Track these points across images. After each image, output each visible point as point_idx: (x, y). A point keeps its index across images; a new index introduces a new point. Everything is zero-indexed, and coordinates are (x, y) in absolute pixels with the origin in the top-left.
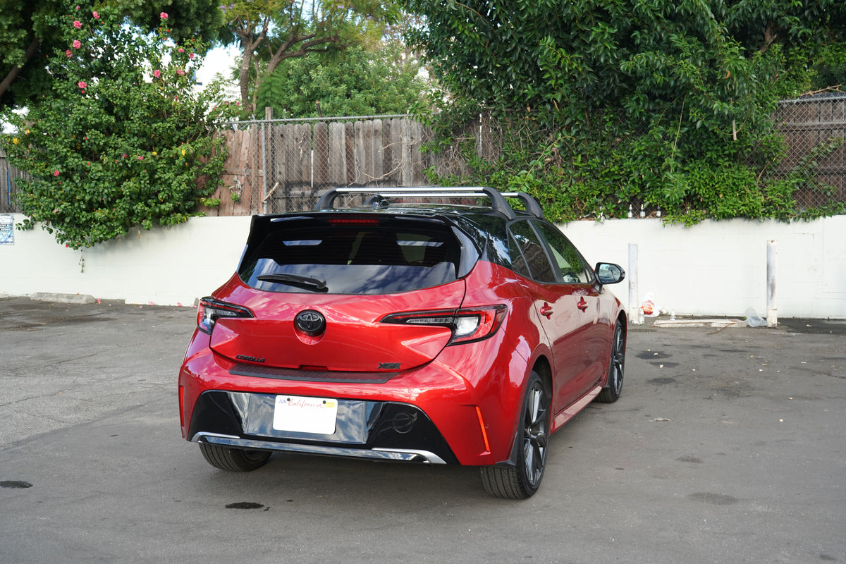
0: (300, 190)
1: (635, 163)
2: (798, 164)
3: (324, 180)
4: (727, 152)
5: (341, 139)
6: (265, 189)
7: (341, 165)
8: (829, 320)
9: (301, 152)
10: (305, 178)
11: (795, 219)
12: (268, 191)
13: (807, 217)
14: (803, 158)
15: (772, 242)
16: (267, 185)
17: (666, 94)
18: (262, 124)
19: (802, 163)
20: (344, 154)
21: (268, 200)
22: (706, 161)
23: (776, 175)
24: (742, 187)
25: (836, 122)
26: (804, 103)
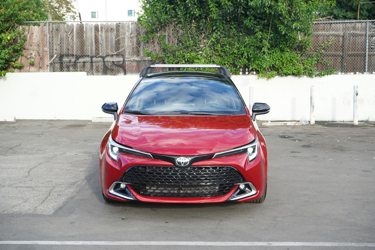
0: (68, 59)
1: (246, 49)
2: (316, 51)
3: (82, 54)
4: (288, 45)
5: (92, 32)
6: (49, 58)
7: (92, 46)
8: (329, 121)
9: (70, 39)
10: (70, 53)
11: (316, 76)
12: (50, 59)
13: (320, 75)
14: (318, 48)
15: (313, 86)
16: (50, 55)
17: (262, 17)
18: (47, 23)
19: (317, 50)
20: (94, 41)
21: (51, 64)
22: (279, 49)
23: (306, 56)
24: (294, 61)
25: (331, 33)
26: (318, 24)
